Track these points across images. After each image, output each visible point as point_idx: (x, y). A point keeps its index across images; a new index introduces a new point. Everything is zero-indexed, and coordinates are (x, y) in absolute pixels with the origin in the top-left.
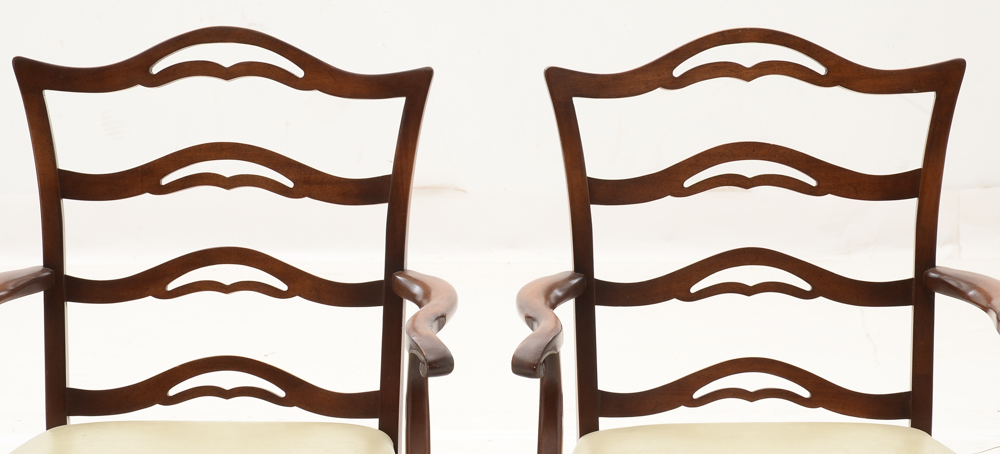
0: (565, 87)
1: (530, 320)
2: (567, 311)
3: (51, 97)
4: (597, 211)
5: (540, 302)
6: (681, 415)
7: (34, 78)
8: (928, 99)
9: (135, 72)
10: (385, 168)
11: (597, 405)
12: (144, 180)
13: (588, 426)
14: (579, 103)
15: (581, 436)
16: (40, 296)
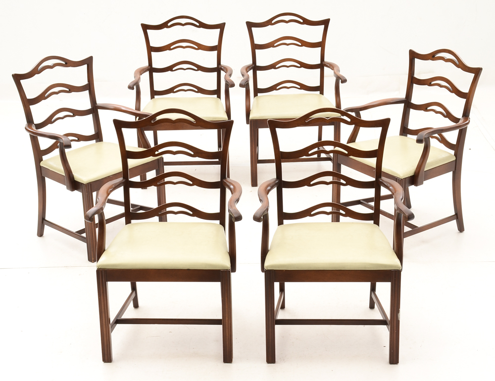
0: (250, 25)
1: (243, 75)
2: (251, 73)
3: (148, 31)
4: (257, 51)
5: (245, 71)
6: (274, 92)
7: (145, 27)
8: (323, 27)
9: (164, 25)
10: (216, 44)
11: (257, 91)
12: (167, 48)
13: (255, 95)
14: (253, 29)
15: (254, 97)
16: (148, 72)
